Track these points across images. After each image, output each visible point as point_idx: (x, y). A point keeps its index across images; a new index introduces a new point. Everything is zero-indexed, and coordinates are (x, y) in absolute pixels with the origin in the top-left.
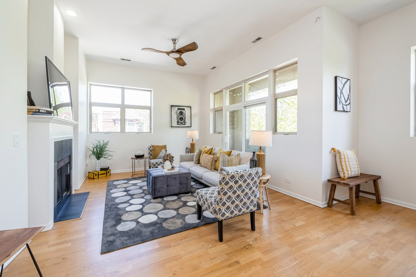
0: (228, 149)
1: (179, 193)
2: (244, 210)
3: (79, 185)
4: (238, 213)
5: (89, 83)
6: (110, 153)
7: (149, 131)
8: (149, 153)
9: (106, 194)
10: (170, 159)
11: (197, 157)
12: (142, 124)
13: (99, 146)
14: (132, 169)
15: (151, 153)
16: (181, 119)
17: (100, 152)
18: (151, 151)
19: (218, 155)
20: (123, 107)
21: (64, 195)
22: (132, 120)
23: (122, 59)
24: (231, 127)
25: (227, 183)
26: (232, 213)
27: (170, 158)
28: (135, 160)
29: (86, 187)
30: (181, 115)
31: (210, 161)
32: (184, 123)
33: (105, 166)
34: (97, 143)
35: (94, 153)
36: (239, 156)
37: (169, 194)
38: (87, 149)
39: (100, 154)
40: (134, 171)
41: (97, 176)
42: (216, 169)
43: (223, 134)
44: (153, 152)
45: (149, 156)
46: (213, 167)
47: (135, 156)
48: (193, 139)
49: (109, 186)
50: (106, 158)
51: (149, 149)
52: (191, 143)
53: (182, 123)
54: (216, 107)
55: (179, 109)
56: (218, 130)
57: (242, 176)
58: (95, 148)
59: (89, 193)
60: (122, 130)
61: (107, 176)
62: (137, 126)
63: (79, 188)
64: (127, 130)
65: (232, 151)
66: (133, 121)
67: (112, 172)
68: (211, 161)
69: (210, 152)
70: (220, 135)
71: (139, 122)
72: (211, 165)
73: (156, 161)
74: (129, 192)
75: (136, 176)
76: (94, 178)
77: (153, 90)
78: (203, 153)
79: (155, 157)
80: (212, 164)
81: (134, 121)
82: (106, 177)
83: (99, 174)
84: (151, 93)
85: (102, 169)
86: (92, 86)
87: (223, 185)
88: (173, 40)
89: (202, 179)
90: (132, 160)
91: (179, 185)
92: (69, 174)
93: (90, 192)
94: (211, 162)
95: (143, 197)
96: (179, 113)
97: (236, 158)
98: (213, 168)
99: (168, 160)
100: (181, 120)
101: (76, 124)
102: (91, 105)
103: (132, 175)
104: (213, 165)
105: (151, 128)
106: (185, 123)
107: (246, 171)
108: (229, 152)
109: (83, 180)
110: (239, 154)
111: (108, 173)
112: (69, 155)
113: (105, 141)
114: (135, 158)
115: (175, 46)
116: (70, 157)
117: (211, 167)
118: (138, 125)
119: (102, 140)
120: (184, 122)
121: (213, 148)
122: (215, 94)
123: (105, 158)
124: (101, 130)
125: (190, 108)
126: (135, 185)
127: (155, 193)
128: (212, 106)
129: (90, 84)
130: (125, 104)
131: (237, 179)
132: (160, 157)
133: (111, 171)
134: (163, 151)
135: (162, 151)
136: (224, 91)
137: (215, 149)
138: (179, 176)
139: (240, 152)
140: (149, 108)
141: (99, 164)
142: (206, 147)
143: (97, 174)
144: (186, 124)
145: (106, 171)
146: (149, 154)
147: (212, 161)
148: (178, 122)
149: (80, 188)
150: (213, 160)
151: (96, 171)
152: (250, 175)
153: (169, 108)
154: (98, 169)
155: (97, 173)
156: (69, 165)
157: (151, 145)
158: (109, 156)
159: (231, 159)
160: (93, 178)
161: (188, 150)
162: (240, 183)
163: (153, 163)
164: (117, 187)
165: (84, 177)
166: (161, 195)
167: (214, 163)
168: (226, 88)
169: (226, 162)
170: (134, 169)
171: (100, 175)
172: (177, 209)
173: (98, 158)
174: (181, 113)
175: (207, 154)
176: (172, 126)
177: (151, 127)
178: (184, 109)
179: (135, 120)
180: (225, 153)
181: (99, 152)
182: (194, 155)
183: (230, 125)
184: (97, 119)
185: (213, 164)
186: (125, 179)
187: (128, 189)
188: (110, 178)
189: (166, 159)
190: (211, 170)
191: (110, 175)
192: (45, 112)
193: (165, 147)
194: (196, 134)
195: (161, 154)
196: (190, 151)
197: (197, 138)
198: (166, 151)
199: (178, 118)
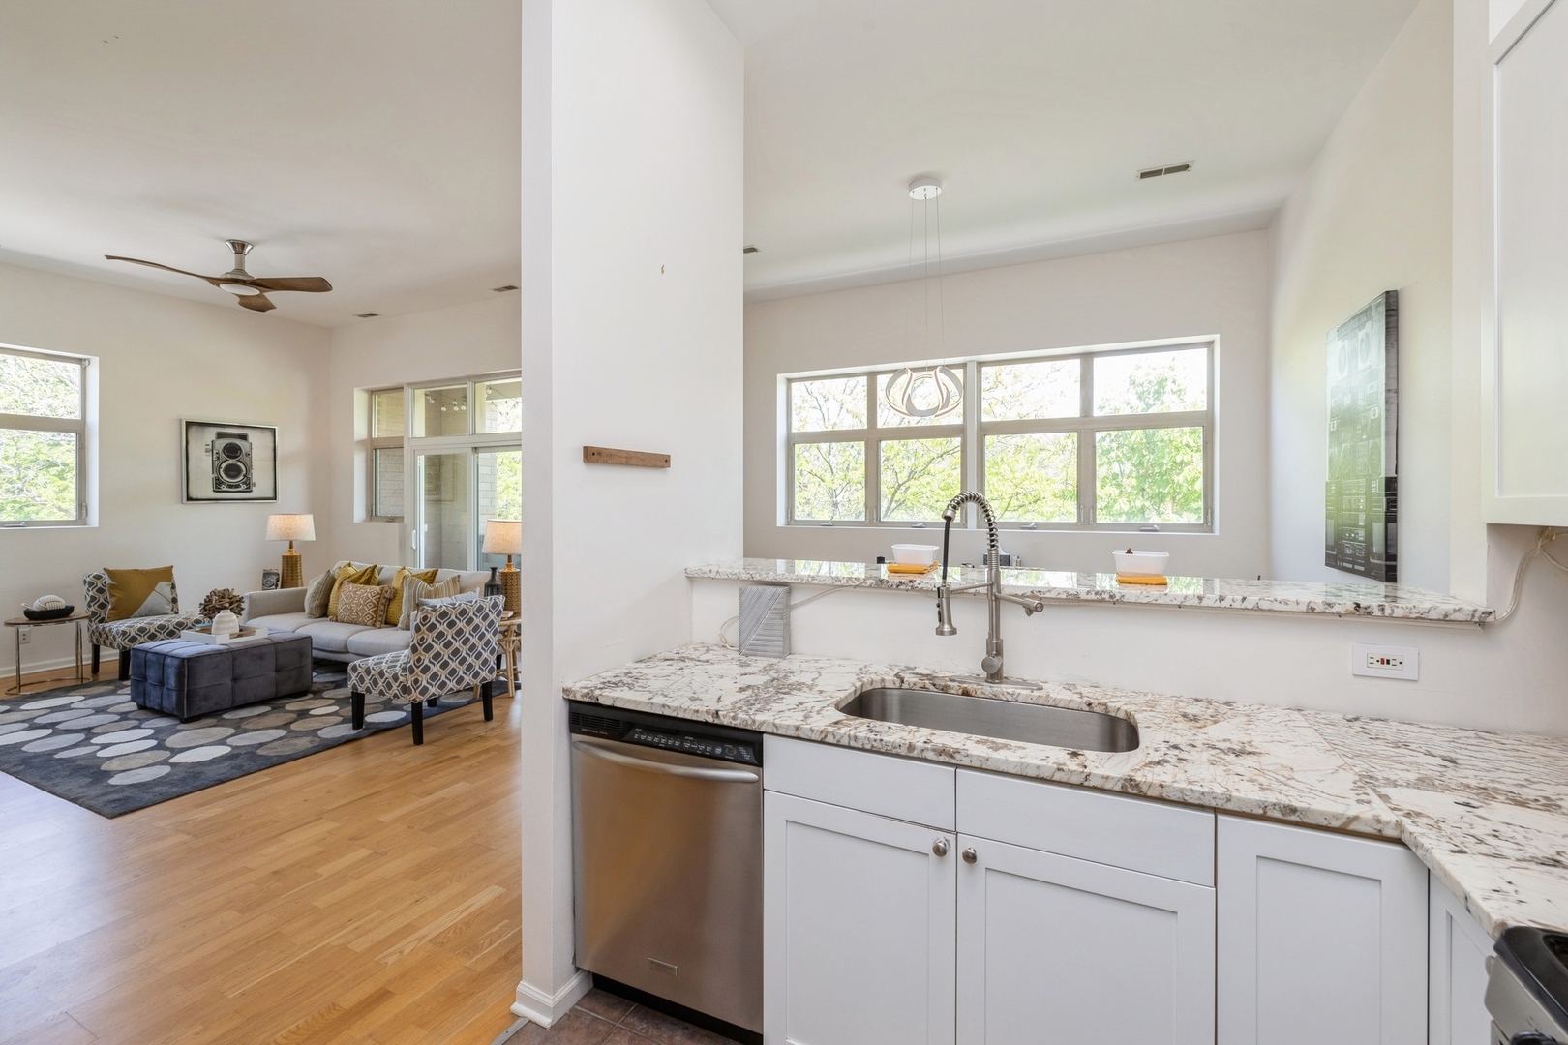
0: (423, 567)
1: (273, 696)
2: (467, 679)
4: (456, 687)
8: (94, 598)
11: (320, 598)
15: (101, 600)
18: (101, 591)
19: (396, 584)
24: (431, 498)
25: (432, 627)
26: (443, 685)
27: (231, 604)
30: (232, 458)
31: (370, 602)
32: (243, 487)
37: (239, 701)
42: (390, 623)
43: (403, 521)
44: (112, 596)
45: (93, 609)
46: (380, 616)
47: (28, 613)
48: (292, 543)
51: (90, 583)
52: (284, 557)
53: (238, 486)
54: (375, 435)
55: (220, 436)
56: (382, 509)
57: (463, 612)
65: (437, 569)
68: (373, 601)
69: (368, 577)
70: (395, 526)
72: (376, 612)
73: (140, 626)
74: (60, 727)
77: (92, 357)
78: (341, 584)
79: (125, 614)
80: (377, 610)
84: (84, 370)
87: (423, 632)
88: (233, 244)
89: (347, 652)
90: (11, 628)
91: (273, 674)
94: (374, 604)
96: (223, 451)
97: (449, 587)
98: (380, 619)
99: (225, 608)
100: (232, 473)
104: (381, 613)
106: (249, 485)
107: (471, 602)
108: (429, 574)
110: (459, 576)
114: (26, 619)
115: (240, 263)
117: (373, 617)
120: (244, 483)
121: (376, 566)
122: (372, 392)
125: (268, 434)
127: (192, 703)
128: (360, 431)
131: (453, 617)
132: (150, 611)
134: (163, 587)
135: (156, 589)
136: (408, 391)
137: (381, 569)
138: (272, 650)
139: (462, 573)
140: (78, 429)
142: (350, 565)
144: (254, 488)
146: (91, 601)
147: (378, 602)
148: (218, 484)
150: (379, 598)
152: (480, 609)
153: (177, 431)
157: (105, 569)
159: (435, 590)
161: (273, 579)
162: (460, 625)
166: (215, 708)
167: (382, 607)
168: (415, 385)
172: (286, 726)
174: (232, 451)
175: (356, 584)
176: (193, 495)
177: (86, 502)
178: (244, 437)
180: (418, 576)
182: (306, 591)
183: (427, 490)
185: (381, 611)
190: (373, 625)
193: (166, 574)
194: (305, 526)
195: (153, 599)
196: (282, 582)
197: (311, 536)
198: (173, 587)
199: (220, 468)
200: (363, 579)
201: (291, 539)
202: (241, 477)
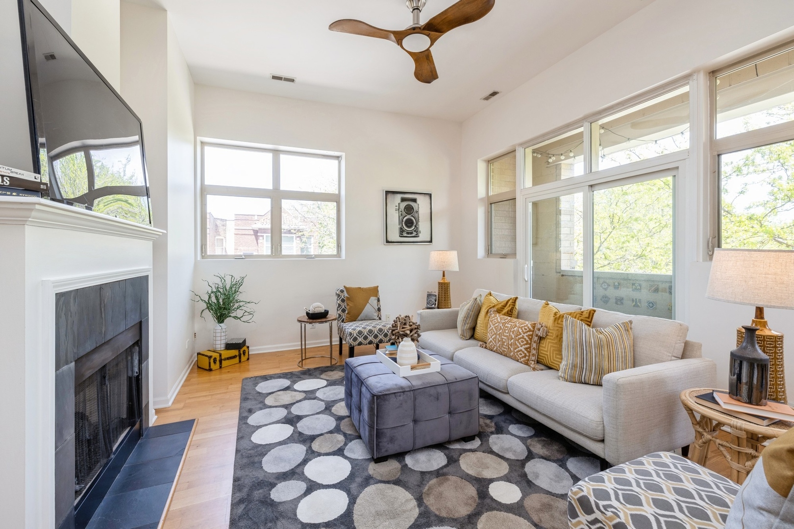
1: (447, 439)
3: (169, 396)
5: (199, 139)
6: (249, 308)
7: (335, 253)
8: (339, 305)
9: (235, 430)
10: (411, 334)
11: (470, 321)
12: (309, 238)
13: (223, 289)
14: (300, 343)
15: (343, 307)
16: (409, 223)
17: (224, 304)
18: (343, 301)
20: (276, 196)
21: (114, 449)
22: (290, 231)
23: (274, 77)
27: (411, 331)
28: (308, 325)
29: (190, 398)
30: (409, 214)
31: (523, 337)
32: (414, 234)
33: (236, 338)
34: (218, 281)
35: (209, 306)
36: (631, 328)
37: (420, 443)
38: (195, 297)
39: (225, 309)
40: (303, 347)
41: (218, 362)
42: (541, 363)
43: (516, 258)
44: (348, 305)
45: (339, 312)
46: (533, 355)
47: (308, 314)
48: (444, 272)
49: (244, 399)
50: (239, 318)
51: (339, 296)
52: (439, 283)
53: (412, 233)
54: (491, 194)
55: (403, 200)
58: (212, 295)
59: (192, 422)
60: (274, 249)
61: (240, 361)
62: (298, 242)
63: (170, 403)
64: (285, 252)
65: (595, 311)
66: (292, 233)
67: (254, 350)
68: (525, 337)
69: (510, 309)
70: (509, 260)
71: (302, 233)
73: (359, 329)
74: (302, 426)
75: (310, 365)
76: (210, 370)
77: (343, 154)
78: (486, 312)
79: (353, 318)
80: (530, 348)
81: (294, 232)
82: (238, 365)
83: (223, 358)
84: (340, 162)
85: (229, 346)
86: (207, 149)
89: (508, 393)
90: (300, 324)
91: (447, 416)
92: (138, 377)
93: (194, 420)
94: (527, 341)
95: (340, 452)
96: (404, 210)
97: (622, 336)
98: (533, 358)
99: (406, 335)
100: (409, 226)
101: (161, 234)
102: (204, 191)
103: (300, 359)
104: (534, 352)
105: (339, 246)
106: (417, 231)
108: (585, 314)
109: (185, 374)
110: (631, 322)
111: (242, 355)
112: (137, 321)
113: (237, 278)
114: (306, 318)
116: (141, 328)
118: (302, 240)
119: (230, 273)
120: (415, 231)
121: (516, 298)
122: (489, 162)
123: (235, 317)
124: (231, 252)
125: (427, 198)
126: (310, 395)
127: (381, 444)
128: (481, 192)
129: (202, 143)
130: (282, 188)
132: (365, 318)
133: (250, 348)
134: (373, 300)
135: (369, 302)
136: (520, 153)
137: (520, 301)
138: (445, 389)
140: (335, 198)
141: (223, 334)
142: (491, 295)
143: (218, 359)
144: (420, 235)
145: (239, 351)
146: (338, 307)
147: (531, 339)
148: (402, 231)
149: (173, 403)
150: (532, 335)
151: (214, 351)
153: (381, 197)
154: (220, 345)
155: (216, 355)
156: (137, 348)
157: (344, 286)
158: (246, 314)
160: (208, 368)
161: (433, 299)
163: (351, 334)
164: (265, 405)
165: (187, 366)
166: (399, 450)
167: (534, 345)
168: (525, 145)
169: (590, 346)
170: (303, 343)
171: (225, 359)
172: (469, 526)
173: (221, 319)
174: (409, 210)
175: (499, 313)
176: (389, 240)
177: (340, 244)
178: (415, 200)
179: (295, 230)
181: (222, 303)
184: (225, 230)
185: (534, 349)
186: (283, 374)
187: (296, 410)
188: (248, 370)
189: (401, 333)
190: (527, 364)
191: (248, 359)
192: (7, 182)
193: (374, 291)
194: (451, 260)
195: (369, 309)
196: (438, 302)
197: (456, 268)
198: (379, 300)
199: (403, 221)
200: (506, 310)
201: (444, 270)
202: (414, 227)
